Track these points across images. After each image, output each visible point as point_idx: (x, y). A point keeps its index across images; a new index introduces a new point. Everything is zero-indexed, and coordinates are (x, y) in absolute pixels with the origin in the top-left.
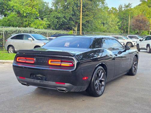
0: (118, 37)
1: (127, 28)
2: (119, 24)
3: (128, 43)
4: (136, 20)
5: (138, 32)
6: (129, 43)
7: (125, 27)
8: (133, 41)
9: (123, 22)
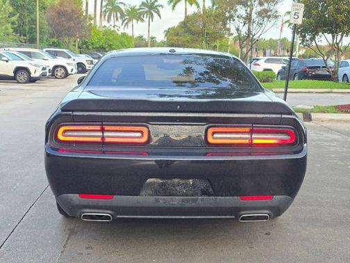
0: (30, 53)
1: (32, 31)
2: (14, 19)
3: (56, 67)
4: (59, 13)
5: (54, 42)
6: (59, 69)
7: (27, 28)
8: (69, 64)
9: (21, 14)
